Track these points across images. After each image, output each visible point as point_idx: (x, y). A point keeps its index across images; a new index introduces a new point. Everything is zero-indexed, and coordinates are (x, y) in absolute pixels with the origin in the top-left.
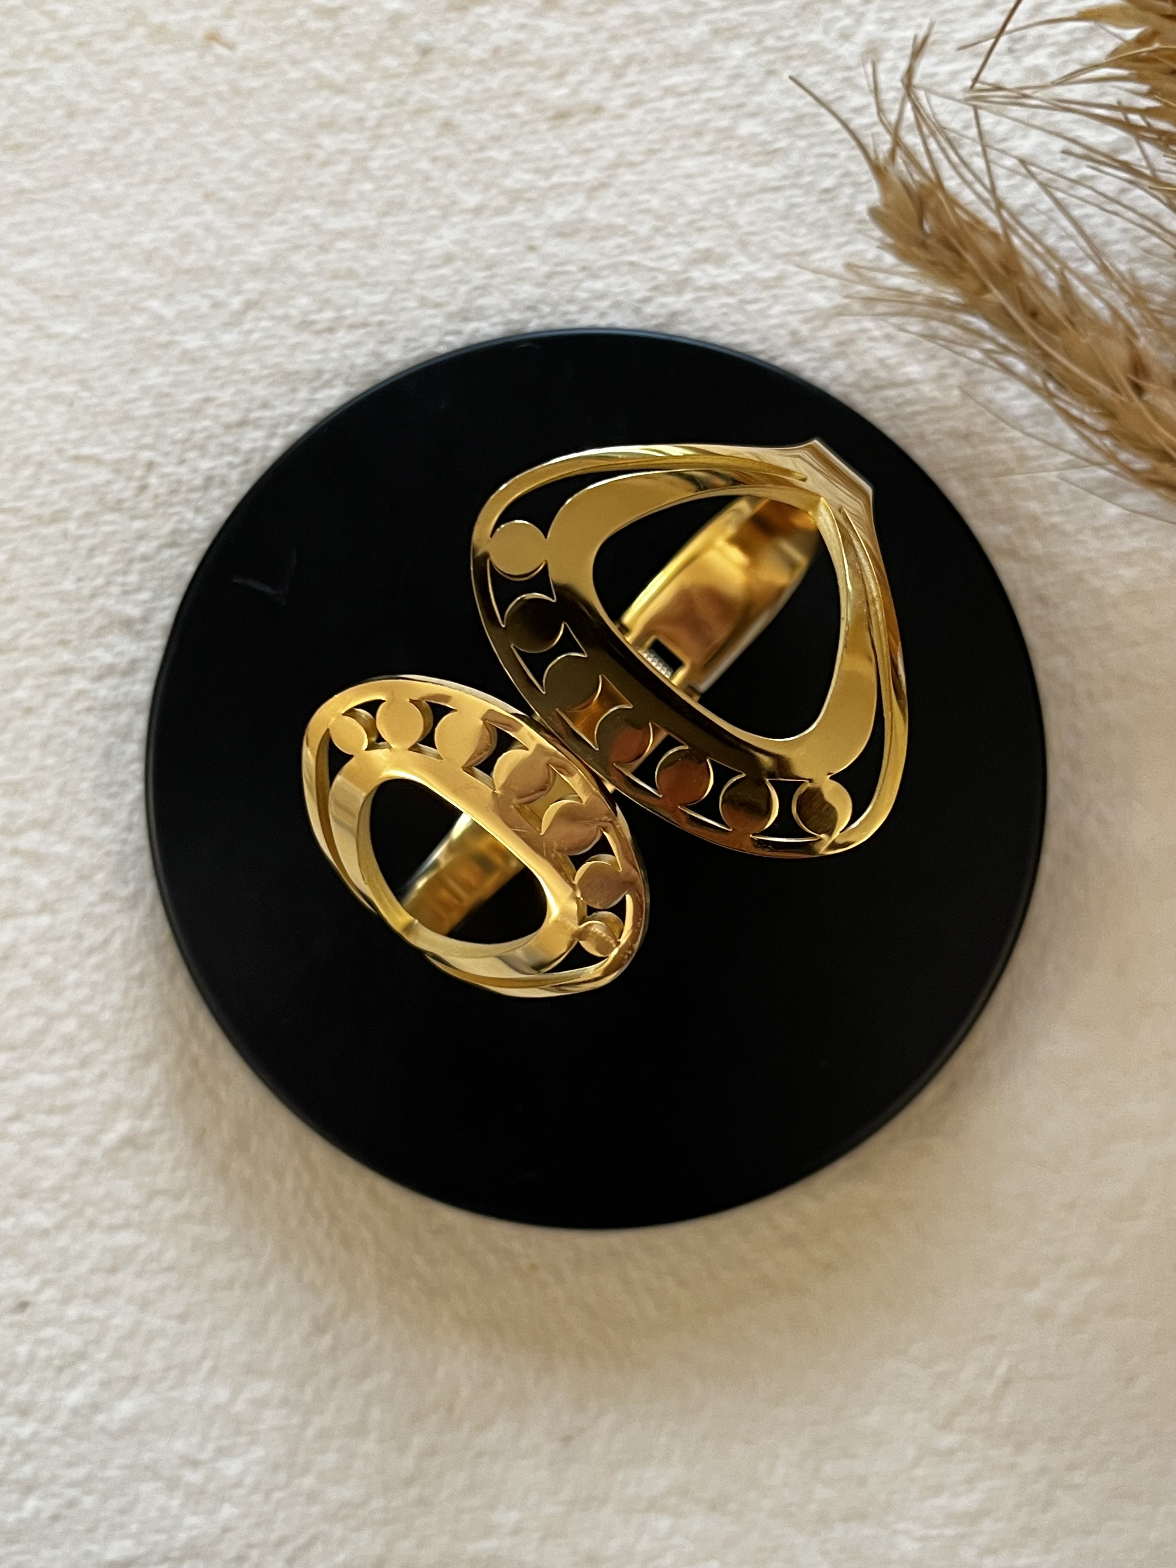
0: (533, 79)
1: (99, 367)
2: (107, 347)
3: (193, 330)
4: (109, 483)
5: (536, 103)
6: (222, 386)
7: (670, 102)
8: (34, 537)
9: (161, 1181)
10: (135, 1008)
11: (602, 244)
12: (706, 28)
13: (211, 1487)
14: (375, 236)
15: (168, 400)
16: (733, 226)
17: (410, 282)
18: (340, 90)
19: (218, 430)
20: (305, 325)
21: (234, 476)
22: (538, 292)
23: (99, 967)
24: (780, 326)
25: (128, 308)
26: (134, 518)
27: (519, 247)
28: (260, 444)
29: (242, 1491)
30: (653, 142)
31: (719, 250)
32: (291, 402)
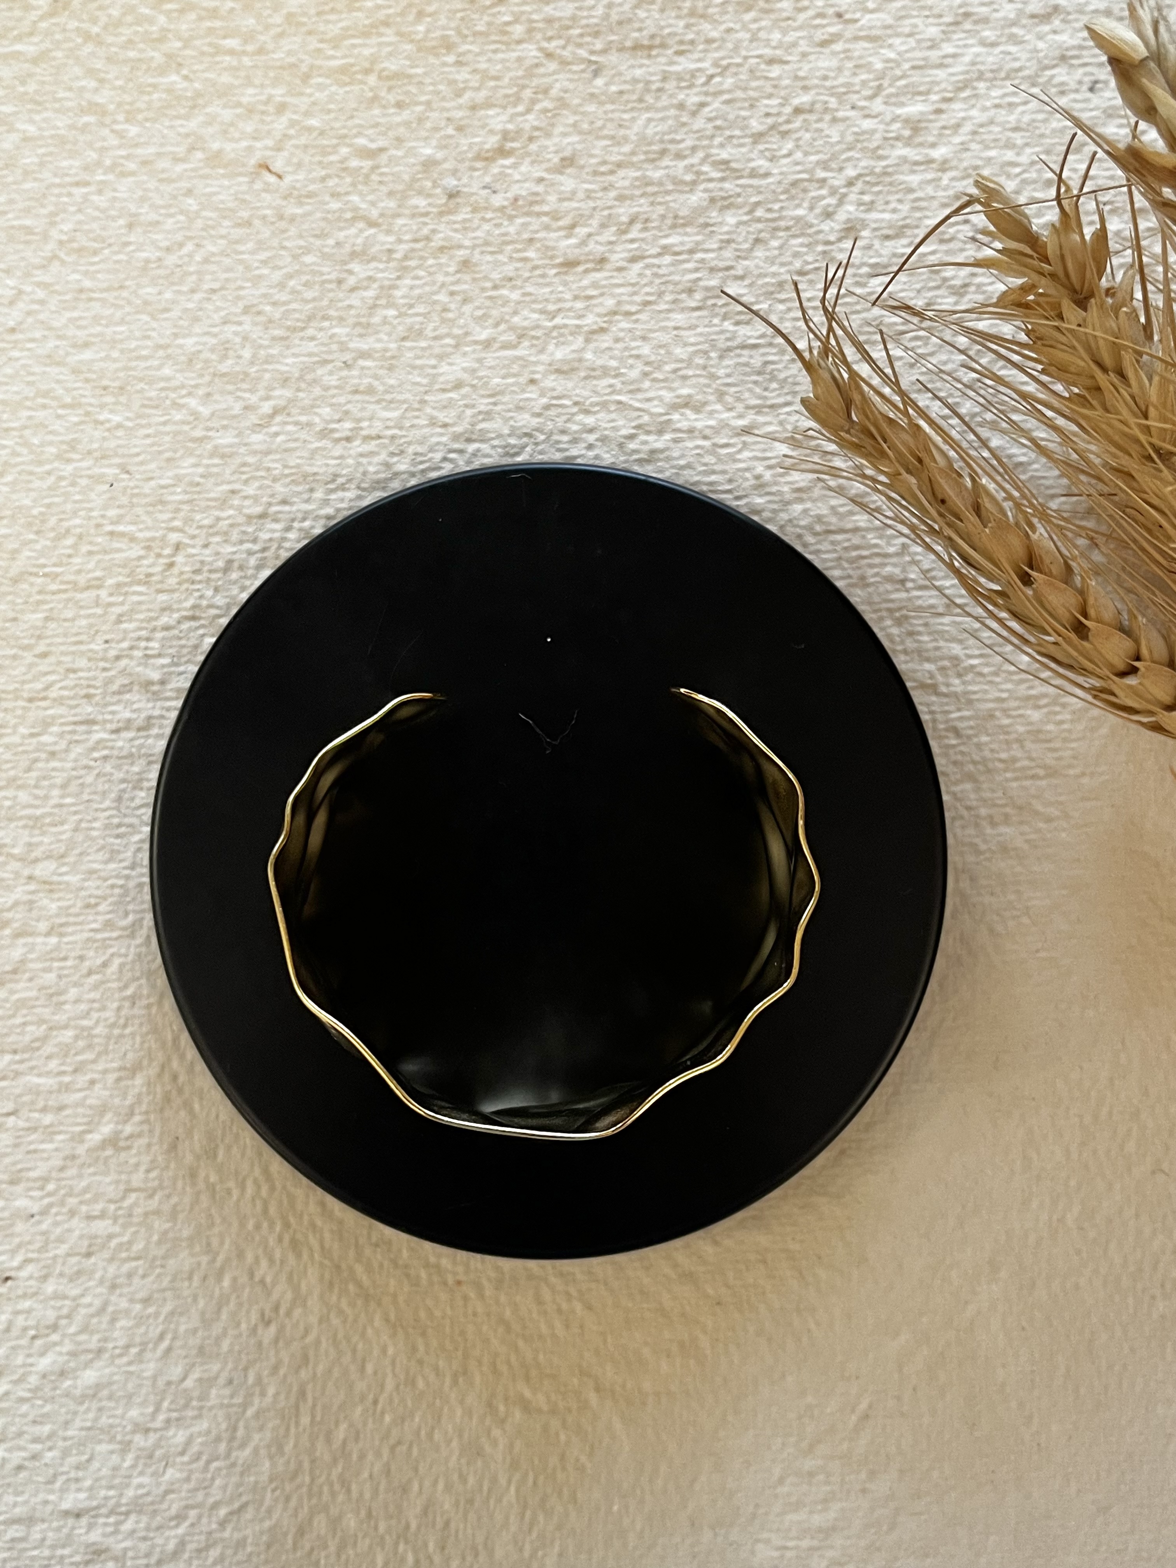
0: (547, 228)
1: (138, 454)
2: (148, 436)
3: (225, 427)
4: (140, 558)
5: (548, 251)
6: (246, 482)
7: (667, 259)
8: (68, 600)
9: (137, 1179)
10: (125, 1026)
11: (595, 382)
12: (706, 195)
13: (158, 1453)
14: (393, 357)
15: (198, 489)
16: (713, 377)
17: (423, 402)
18: (372, 224)
19: (241, 519)
20: (324, 434)
21: (253, 561)
22: (535, 421)
23: (95, 987)
24: (747, 470)
25: (168, 402)
26: (159, 591)
27: (522, 380)
28: (277, 535)
29: (186, 1458)
30: (647, 294)
31: (699, 397)
32: (307, 501)
